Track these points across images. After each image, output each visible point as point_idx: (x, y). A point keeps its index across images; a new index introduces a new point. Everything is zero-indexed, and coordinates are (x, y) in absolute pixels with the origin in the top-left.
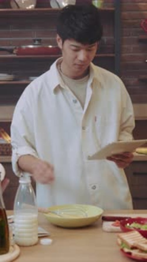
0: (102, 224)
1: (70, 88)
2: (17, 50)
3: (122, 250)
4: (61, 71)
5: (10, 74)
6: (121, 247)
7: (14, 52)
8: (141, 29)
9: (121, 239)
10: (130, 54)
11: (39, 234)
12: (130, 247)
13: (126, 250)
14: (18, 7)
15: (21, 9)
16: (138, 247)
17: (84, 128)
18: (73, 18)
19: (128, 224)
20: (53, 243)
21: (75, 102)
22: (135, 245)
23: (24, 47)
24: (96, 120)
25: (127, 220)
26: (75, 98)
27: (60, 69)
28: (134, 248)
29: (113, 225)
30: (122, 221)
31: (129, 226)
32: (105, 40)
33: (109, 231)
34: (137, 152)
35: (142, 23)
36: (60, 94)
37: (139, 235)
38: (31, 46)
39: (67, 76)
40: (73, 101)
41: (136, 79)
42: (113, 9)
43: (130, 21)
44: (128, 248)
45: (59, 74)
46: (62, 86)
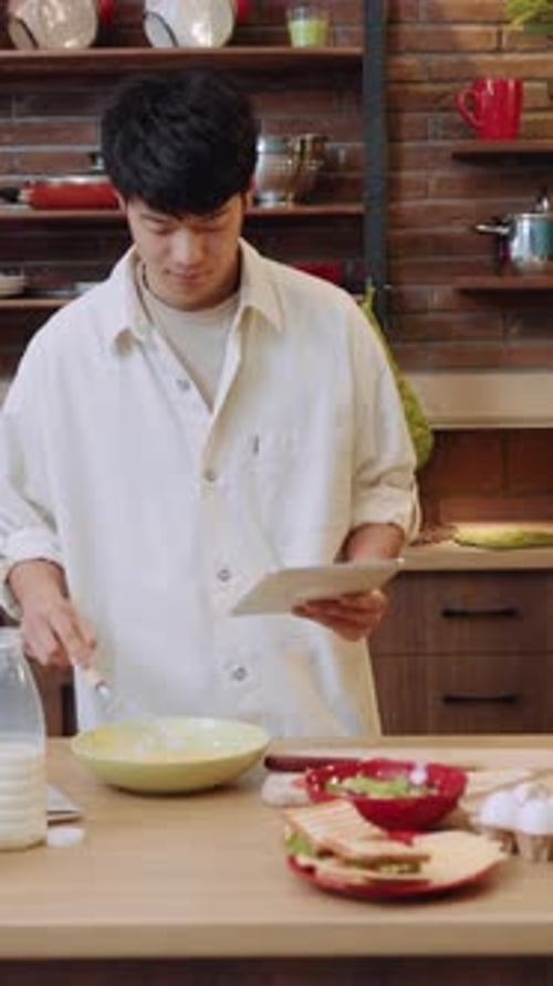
0: (262, 781)
1: (168, 341)
2: (30, 191)
3: (292, 861)
4: (147, 286)
5: (16, 272)
6: (291, 851)
7: (24, 195)
8: (458, 118)
9: (294, 826)
10: (428, 202)
11: (50, 813)
12: (315, 849)
13: (303, 860)
14: (35, 44)
15: (42, 53)
16: (335, 849)
17: (210, 476)
18: (141, 133)
19: (334, 781)
20: (86, 841)
21: (185, 386)
22: (328, 845)
23: (55, 181)
24: (256, 449)
25: (331, 768)
26: (185, 376)
27: (144, 277)
28: (325, 853)
29: (296, 784)
30: (309, 771)
31: (333, 787)
32: (342, 154)
33: (281, 801)
34: (457, 541)
35: (462, 99)
36: (136, 355)
37: (354, 812)
38: (80, 180)
39: (163, 301)
40: (179, 382)
41: (448, 289)
42: (358, 50)
43: (428, 88)
44: (308, 854)
45: (134, 294)
46: (137, 335)
